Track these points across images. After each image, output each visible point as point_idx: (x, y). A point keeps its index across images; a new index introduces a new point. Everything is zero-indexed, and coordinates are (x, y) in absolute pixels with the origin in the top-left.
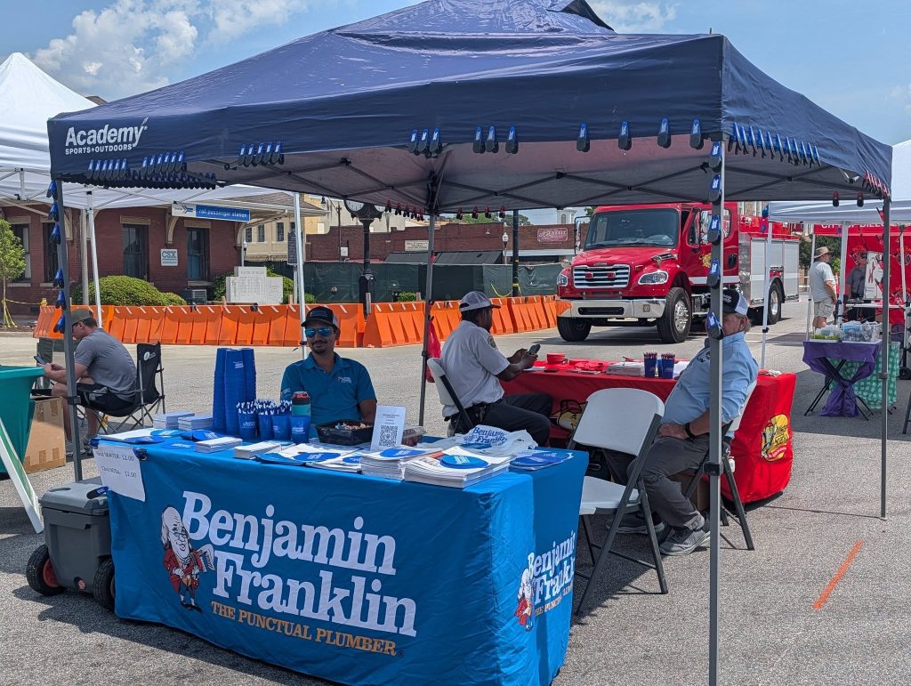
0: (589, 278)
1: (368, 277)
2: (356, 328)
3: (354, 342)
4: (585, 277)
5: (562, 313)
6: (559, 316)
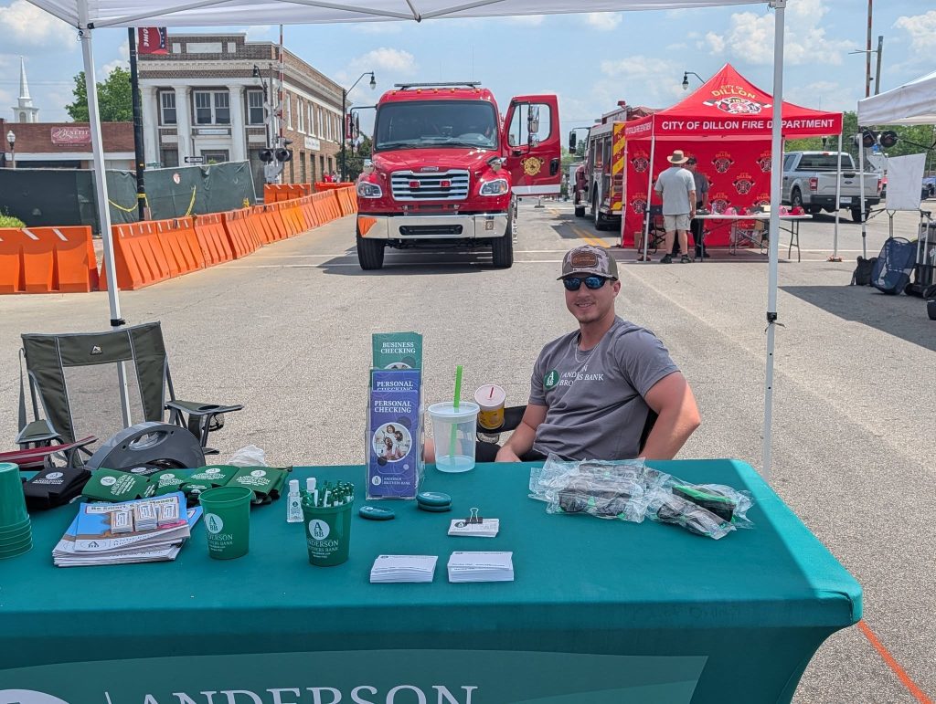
0: (414, 188)
2: (86, 262)
3: (86, 284)
4: (407, 186)
5: (365, 233)
6: (364, 236)
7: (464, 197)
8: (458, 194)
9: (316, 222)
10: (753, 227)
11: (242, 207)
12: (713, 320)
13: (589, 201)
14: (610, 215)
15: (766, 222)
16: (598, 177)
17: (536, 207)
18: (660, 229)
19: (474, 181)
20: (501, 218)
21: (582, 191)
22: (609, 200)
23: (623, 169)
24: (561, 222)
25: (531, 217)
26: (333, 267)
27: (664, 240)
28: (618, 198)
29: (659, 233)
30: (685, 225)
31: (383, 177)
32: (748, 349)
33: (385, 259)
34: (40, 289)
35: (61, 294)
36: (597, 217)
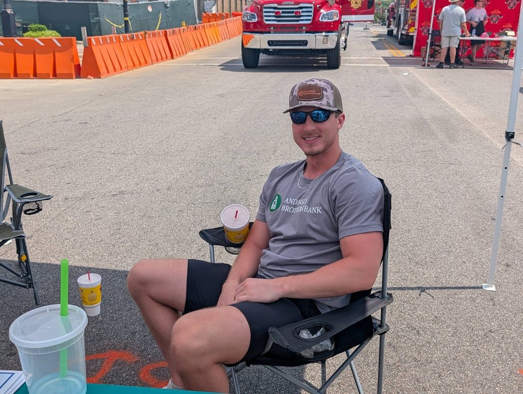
0: (277, 15)
1: (9, 11)
2: (72, 60)
3: (72, 74)
4: (273, 14)
5: (247, 44)
6: (245, 47)
7: (309, 22)
8: (306, 20)
9: (228, 37)
10: (499, 46)
11: (181, 26)
12: (466, 111)
13: (396, 26)
14: (407, 35)
15: (508, 43)
16: (401, 11)
17: (364, 29)
18: (438, 46)
19: (316, 12)
20: (333, 36)
21: (392, 19)
22: (407, 26)
23: (416, 6)
24: (377, 39)
25: (359, 35)
26: (228, 66)
27: (440, 53)
28: (413, 25)
29: (437, 48)
30: (455, 44)
31: (258, 8)
32: (488, 136)
33: (260, 61)
34: (46, 76)
35: (56, 80)
36: (399, 36)
